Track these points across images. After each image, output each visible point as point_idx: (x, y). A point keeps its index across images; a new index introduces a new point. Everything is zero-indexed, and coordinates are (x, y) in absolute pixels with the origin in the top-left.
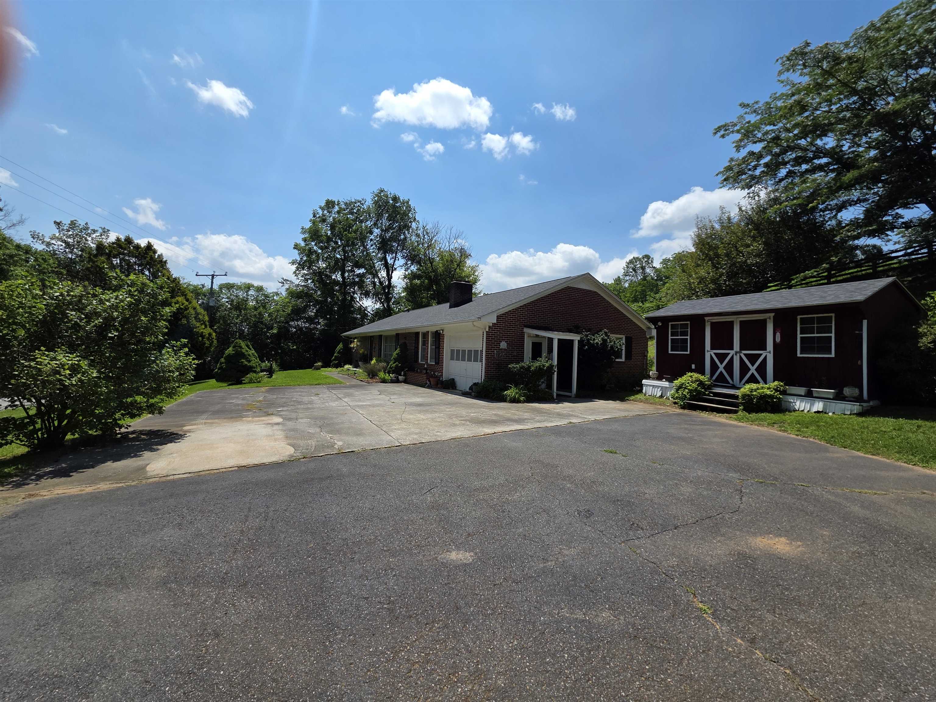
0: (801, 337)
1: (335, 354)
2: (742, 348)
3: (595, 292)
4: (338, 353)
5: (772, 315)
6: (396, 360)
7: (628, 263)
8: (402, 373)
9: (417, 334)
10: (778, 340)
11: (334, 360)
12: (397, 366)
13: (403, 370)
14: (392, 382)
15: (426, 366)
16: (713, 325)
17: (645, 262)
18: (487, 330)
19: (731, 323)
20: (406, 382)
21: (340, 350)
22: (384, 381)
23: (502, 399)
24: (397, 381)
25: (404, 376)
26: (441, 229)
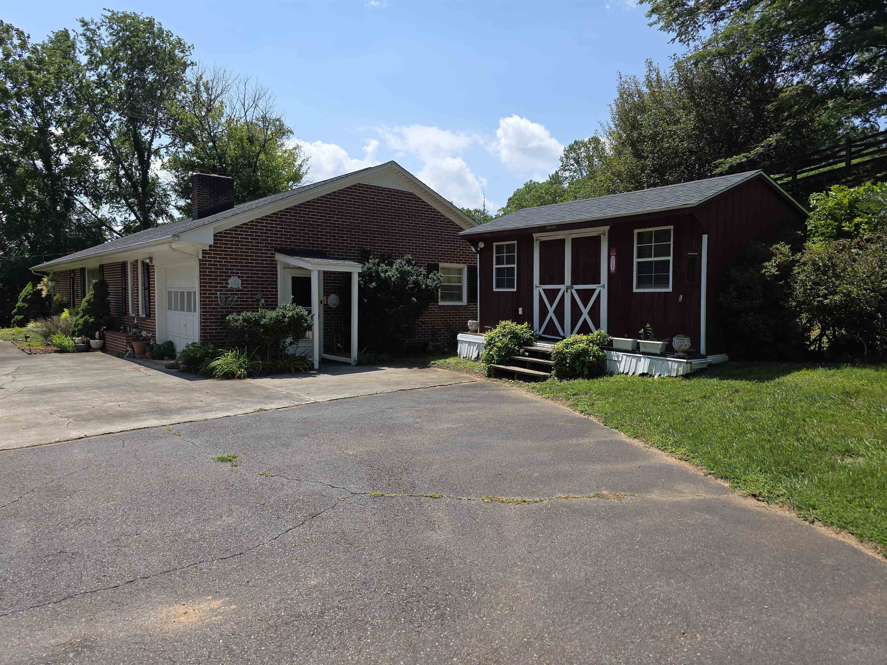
0: (638, 263)
1: (19, 304)
2: (574, 281)
3: (411, 194)
4: (24, 301)
5: (607, 228)
6: (86, 312)
7: (568, 151)
8: (97, 333)
9: (124, 265)
10: (613, 268)
11: (16, 314)
12: (86, 322)
13: (98, 329)
14: (78, 350)
15: (136, 322)
16: (543, 244)
17: (593, 148)
18: (200, 257)
19: (562, 242)
20: (103, 349)
21: (26, 296)
22: (62, 350)
23: (209, 374)
24: (87, 349)
25: (100, 339)
26: (230, 81)
